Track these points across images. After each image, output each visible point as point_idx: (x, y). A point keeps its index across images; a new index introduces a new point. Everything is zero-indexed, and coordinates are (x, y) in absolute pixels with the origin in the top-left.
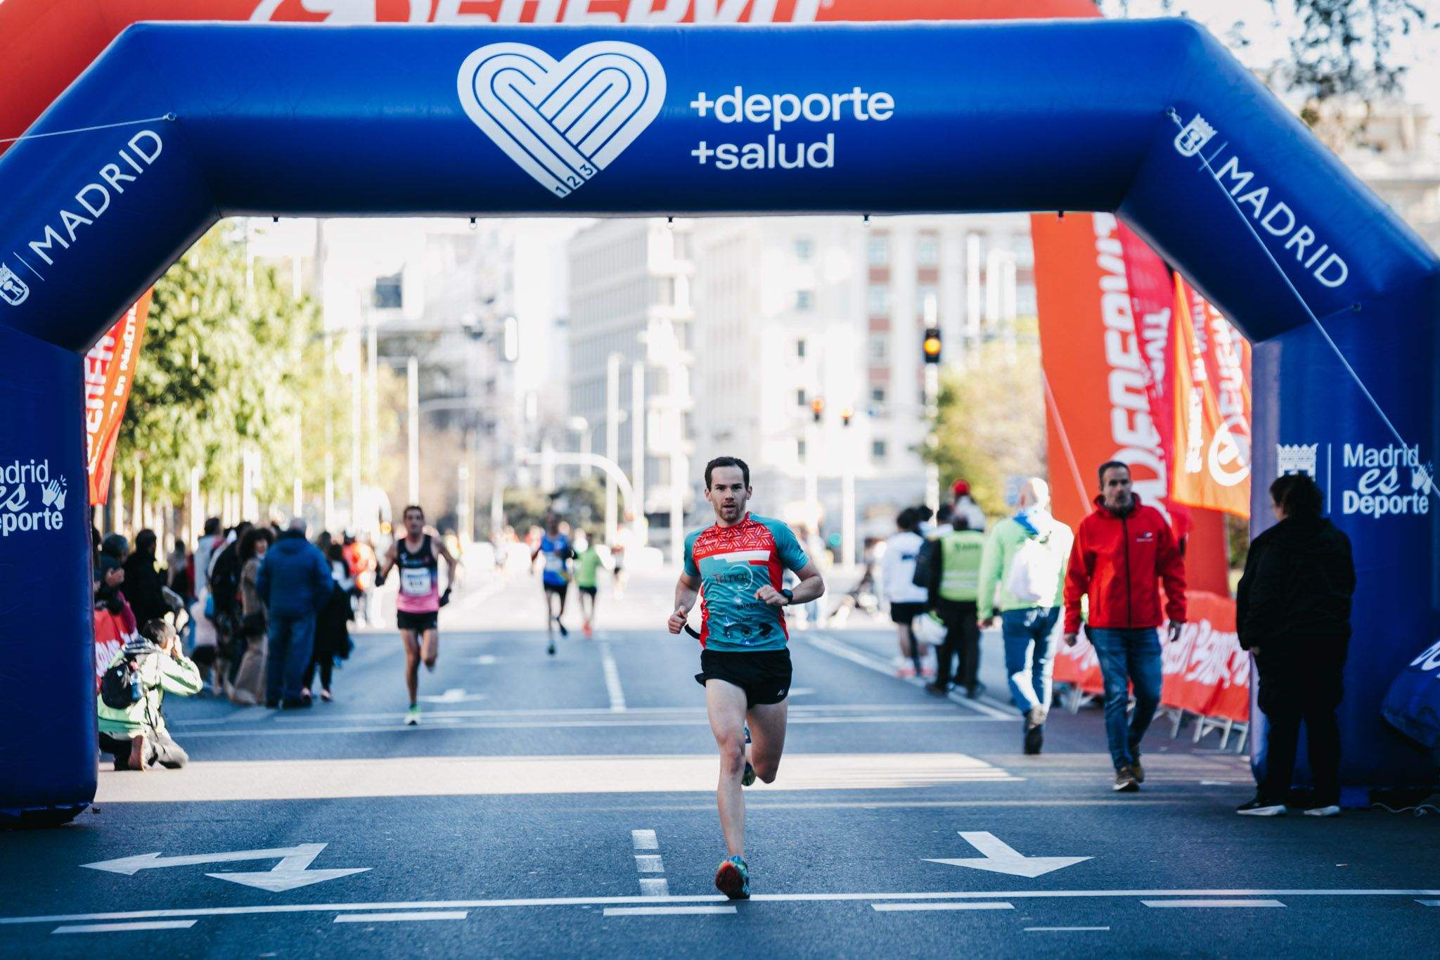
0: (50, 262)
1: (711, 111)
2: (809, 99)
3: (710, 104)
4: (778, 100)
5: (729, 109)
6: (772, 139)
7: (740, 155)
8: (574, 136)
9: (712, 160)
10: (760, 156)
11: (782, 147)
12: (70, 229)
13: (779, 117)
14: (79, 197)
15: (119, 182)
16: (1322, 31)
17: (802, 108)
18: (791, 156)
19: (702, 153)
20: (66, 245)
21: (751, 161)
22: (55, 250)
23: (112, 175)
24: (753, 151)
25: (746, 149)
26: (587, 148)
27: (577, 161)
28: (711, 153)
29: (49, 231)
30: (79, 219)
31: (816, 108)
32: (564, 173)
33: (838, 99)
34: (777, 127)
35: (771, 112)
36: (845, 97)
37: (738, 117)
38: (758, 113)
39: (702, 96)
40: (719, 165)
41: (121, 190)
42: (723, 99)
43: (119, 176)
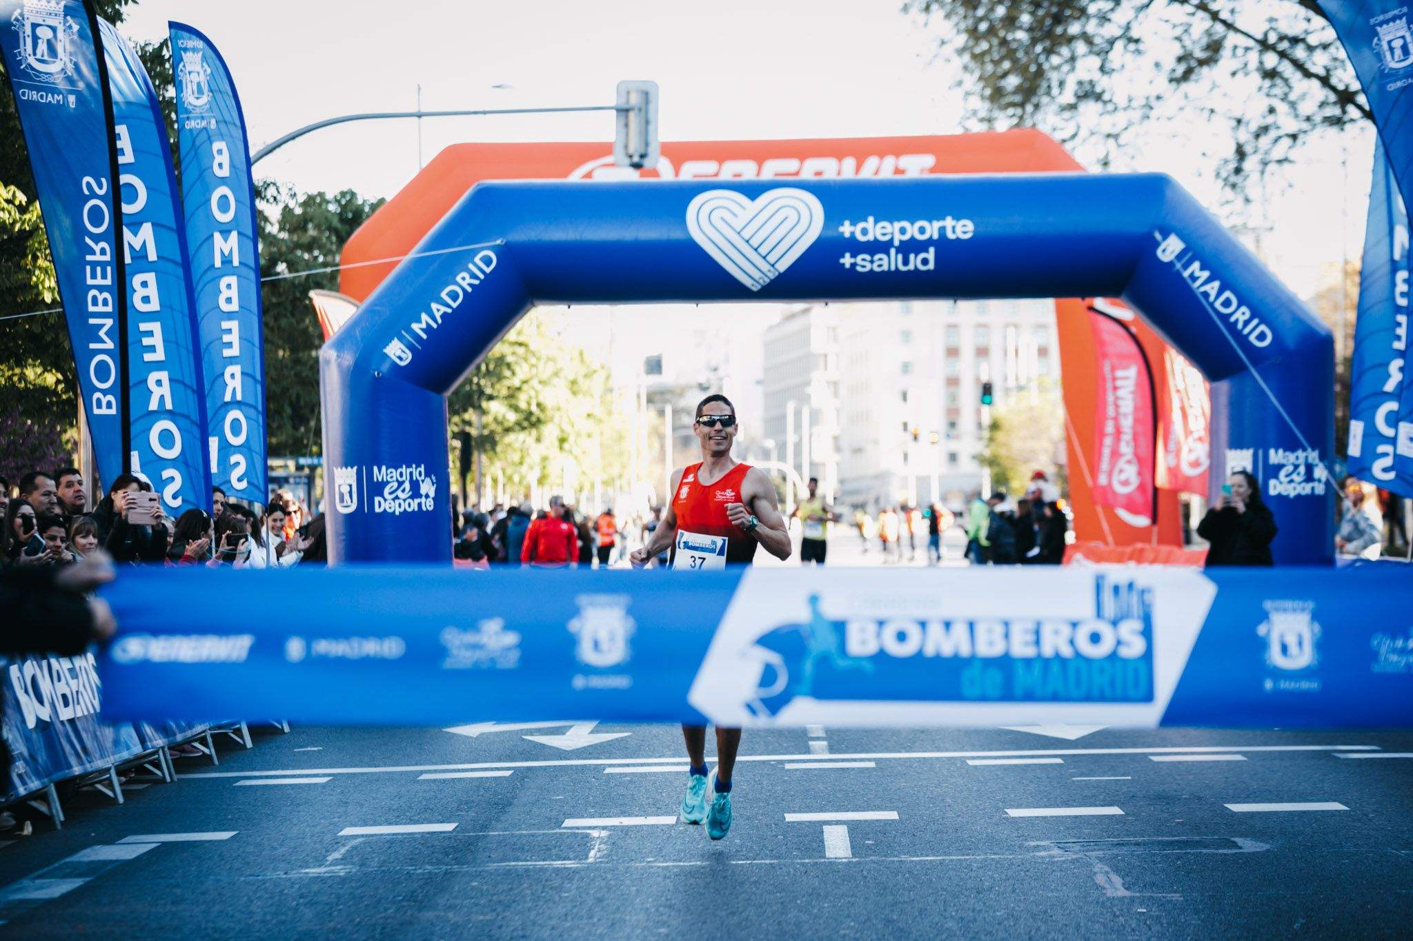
0: (424, 336)
1: (853, 234)
2: (917, 225)
3: (852, 229)
4: (897, 225)
5: (865, 231)
6: (893, 251)
7: (872, 262)
8: (763, 251)
9: (854, 265)
10: (885, 263)
11: (900, 257)
12: (438, 315)
13: (898, 237)
14: (444, 295)
15: (470, 285)
17: (913, 231)
18: (906, 262)
19: (847, 260)
20: (435, 326)
21: (880, 266)
22: (428, 330)
23: (464, 281)
24: (880, 259)
25: (877, 257)
26: (771, 258)
27: (765, 267)
28: (853, 260)
29: (424, 317)
30: (443, 309)
31: (922, 230)
32: (757, 275)
33: (937, 225)
34: (896, 243)
35: (892, 234)
36: (941, 223)
37: (870, 237)
38: (884, 234)
39: (847, 223)
40: (859, 269)
41: (469, 290)
42: (861, 225)
43: (469, 280)
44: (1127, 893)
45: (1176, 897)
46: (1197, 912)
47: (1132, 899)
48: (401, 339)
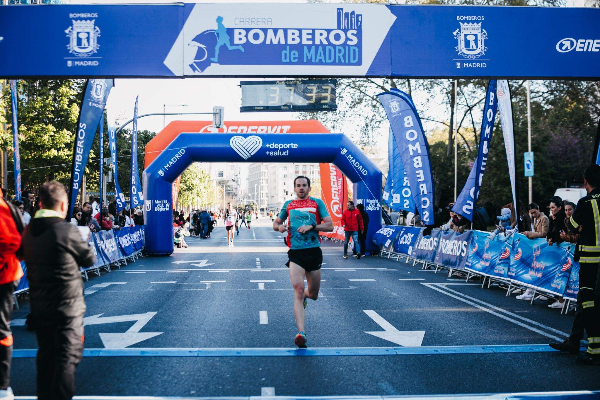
1: (269, 147)
2: (284, 145)
4: (280, 145)
5: (272, 146)
6: (279, 151)
7: (274, 153)
8: (248, 150)
9: (269, 154)
10: (277, 154)
12: (171, 164)
13: (280, 147)
14: (172, 159)
16: (364, 136)
17: (283, 146)
18: (282, 154)
19: (268, 153)
20: (170, 167)
22: (168, 168)
23: (177, 156)
26: (250, 152)
27: (248, 154)
29: (167, 165)
30: (172, 163)
31: (286, 146)
32: (246, 156)
33: (289, 145)
34: (280, 149)
37: (273, 147)
38: (276, 147)
39: (268, 144)
40: (271, 155)
41: (178, 158)
43: (178, 156)
44: (323, 296)
45: (334, 297)
46: (337, 299)
47: (324, 298)
48: (162, 170)
